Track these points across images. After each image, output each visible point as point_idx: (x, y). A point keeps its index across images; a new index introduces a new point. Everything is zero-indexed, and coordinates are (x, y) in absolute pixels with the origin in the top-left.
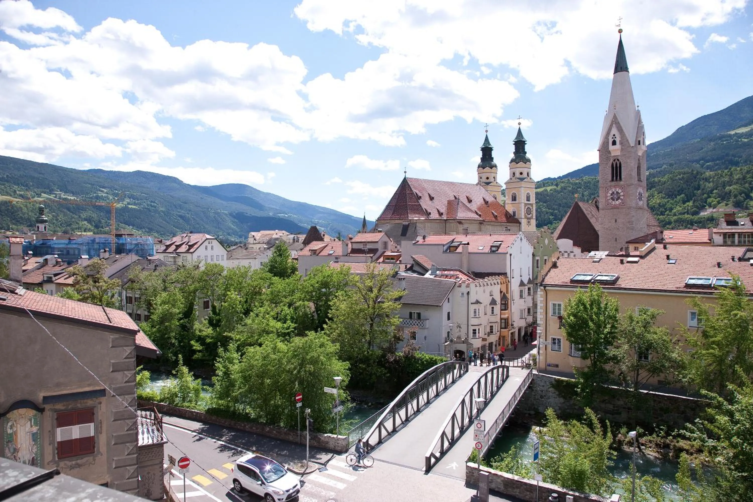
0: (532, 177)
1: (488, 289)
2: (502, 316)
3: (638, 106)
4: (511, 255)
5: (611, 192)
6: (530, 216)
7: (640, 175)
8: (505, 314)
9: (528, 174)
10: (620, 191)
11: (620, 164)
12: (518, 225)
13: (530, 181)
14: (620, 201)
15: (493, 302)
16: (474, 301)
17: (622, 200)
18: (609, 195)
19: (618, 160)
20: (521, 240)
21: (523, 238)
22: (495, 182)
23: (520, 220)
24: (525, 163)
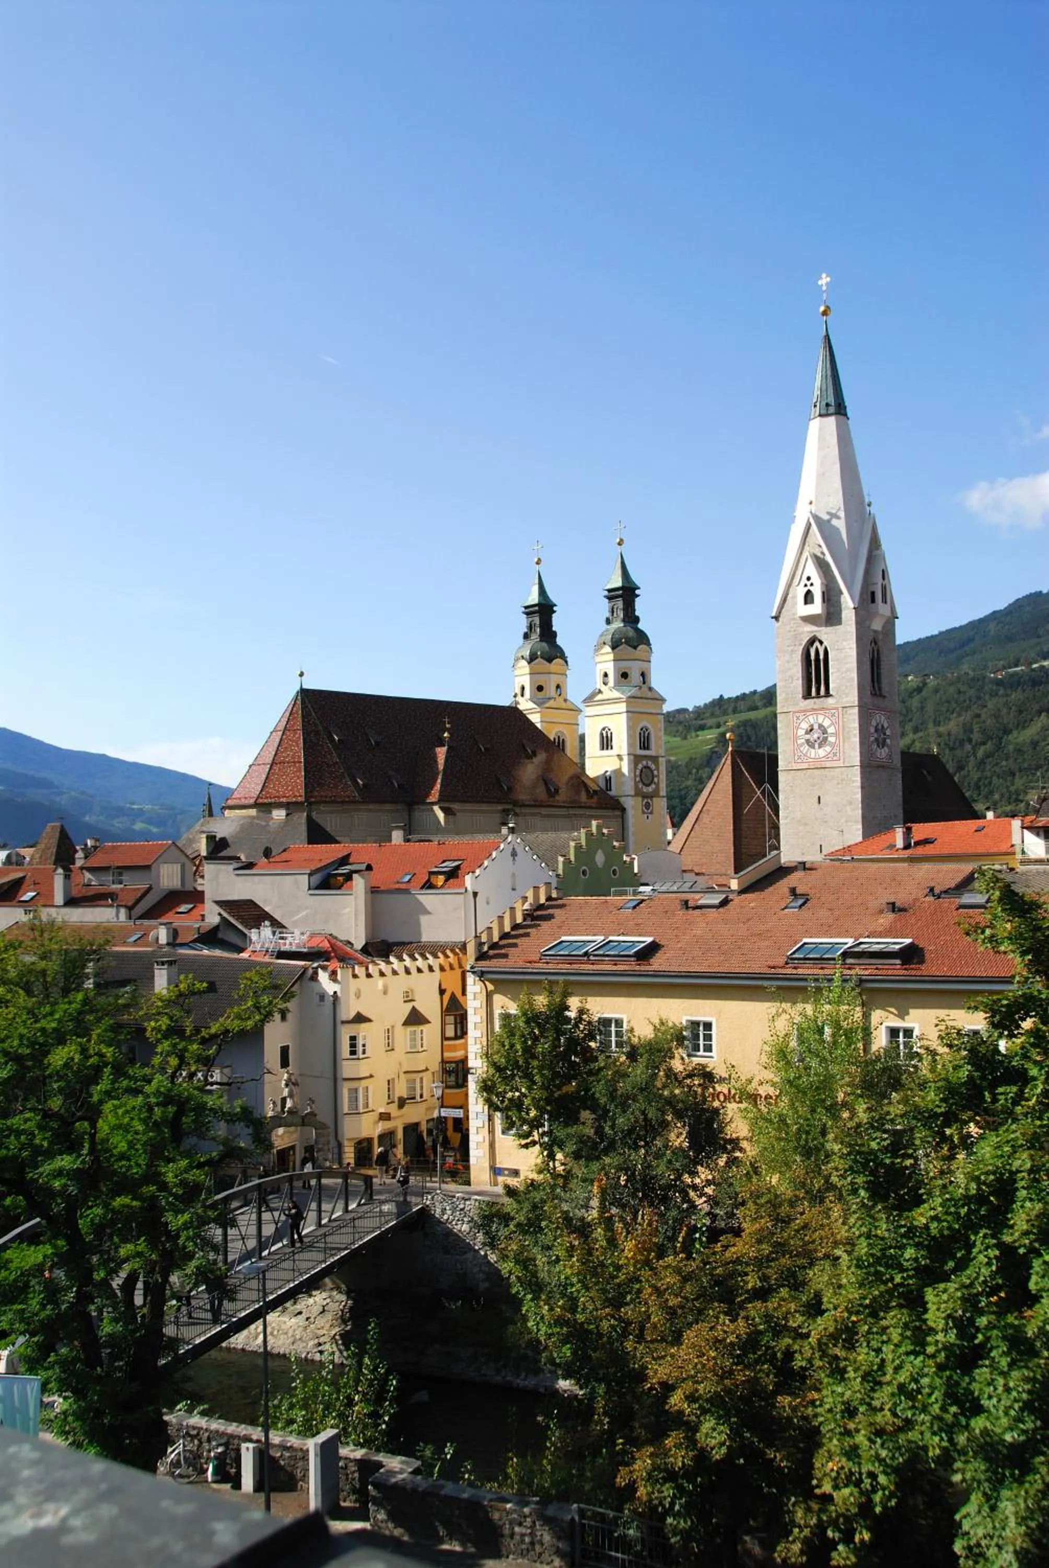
0: (653, 685)
1: (399, 984)
2: (446, 1055)
3: (869, 505)
4: (475, 894)
5: (805, 726)
6: (650, 789)
7: (879, 682)
8: (454, 1048)
9: (643, 675)
10: (826, 723)
11: (826, 650)
12: (618, 813)
13: (649, 695)
14: (828, 749)
15: (415, 1018)
16: (352, 1014)
17: (833, 745)
18: (801, 732)
19: (821, 643)
20: (514, 854)
21: (519, 850)
22: (561, 699)
23: (622, 800)
24: (635, 648)
